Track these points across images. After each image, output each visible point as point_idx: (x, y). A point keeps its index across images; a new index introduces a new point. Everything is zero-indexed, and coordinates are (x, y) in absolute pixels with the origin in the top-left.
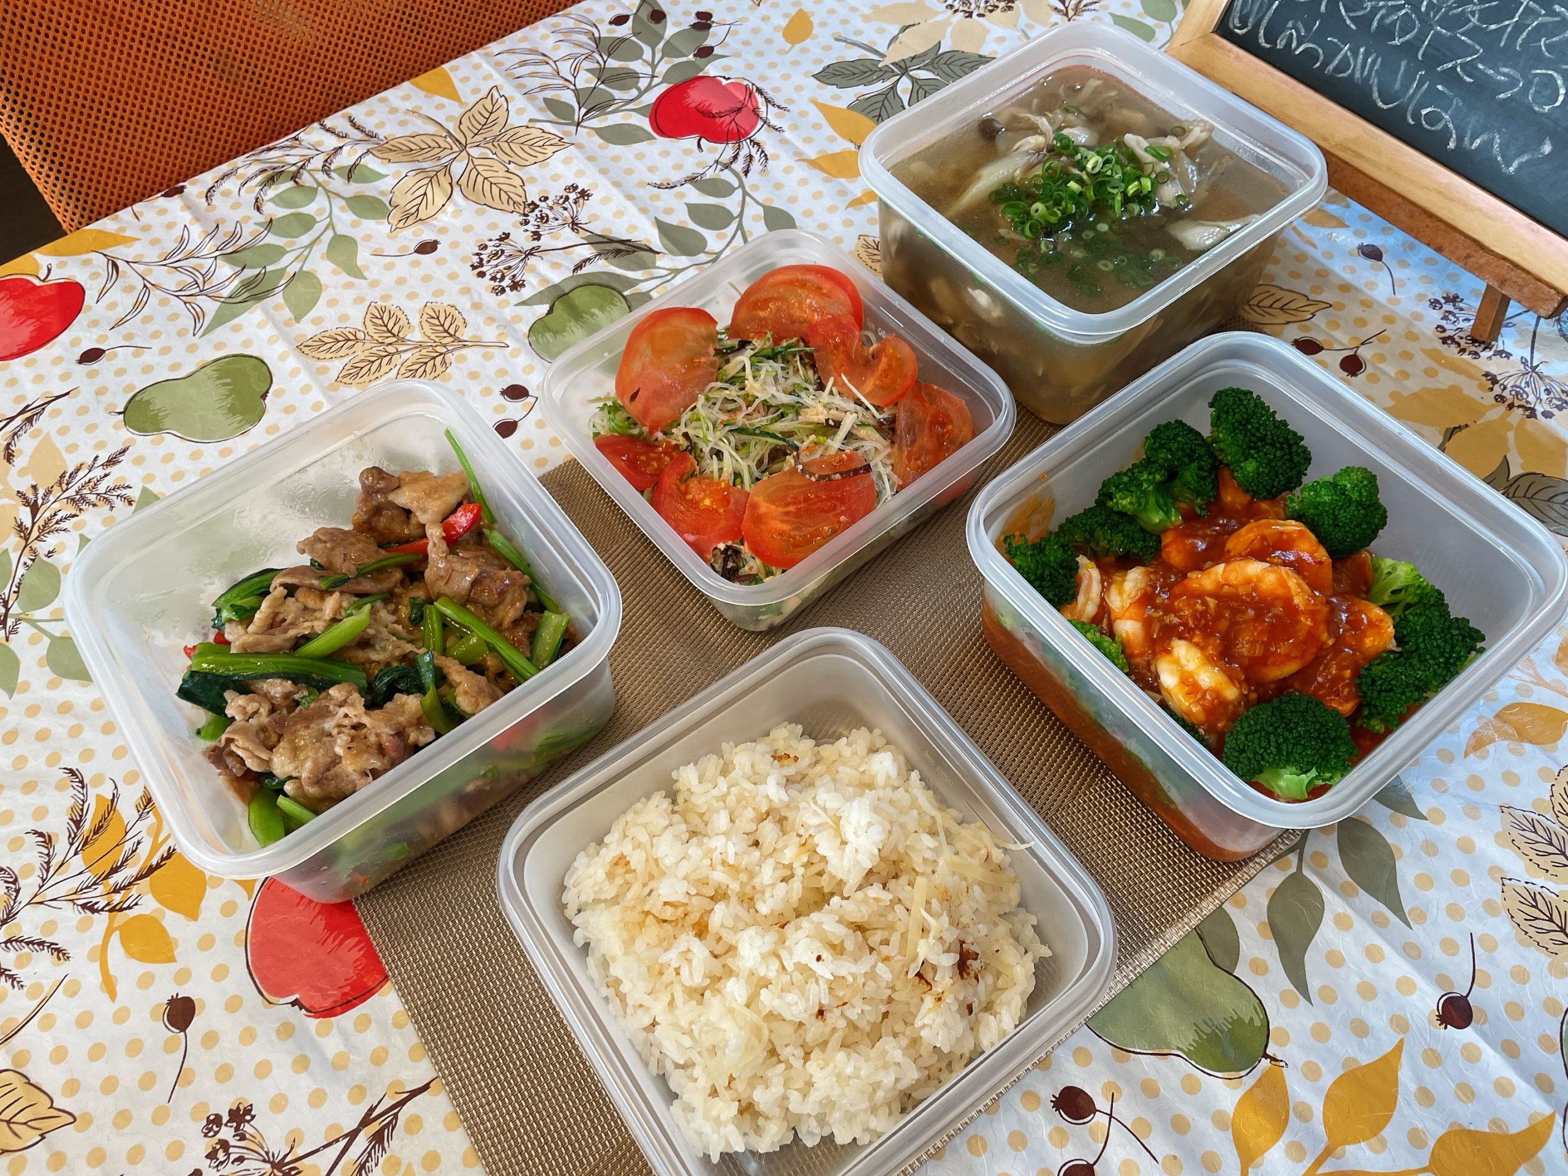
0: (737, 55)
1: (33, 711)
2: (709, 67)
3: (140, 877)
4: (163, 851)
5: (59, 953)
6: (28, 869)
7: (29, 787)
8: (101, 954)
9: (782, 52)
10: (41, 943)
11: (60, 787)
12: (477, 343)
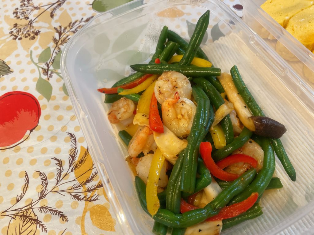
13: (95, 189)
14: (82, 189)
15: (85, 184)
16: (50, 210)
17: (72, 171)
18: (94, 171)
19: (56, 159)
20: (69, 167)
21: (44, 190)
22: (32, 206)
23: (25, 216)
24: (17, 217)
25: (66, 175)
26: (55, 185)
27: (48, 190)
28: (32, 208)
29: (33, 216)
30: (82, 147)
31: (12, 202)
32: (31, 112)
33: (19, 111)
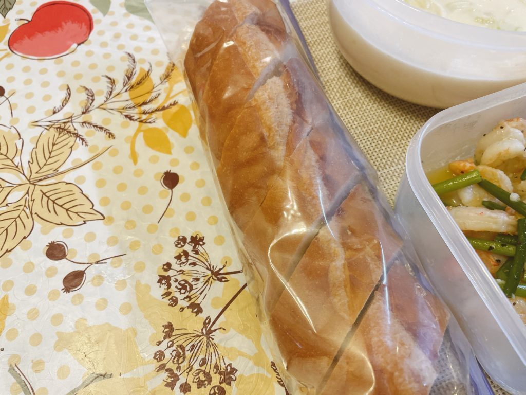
13: (152, 112)
14: (136, 110)
15: (140, 106)
16: (94, 126)
17: (126, 91)
18: (153, 95)
19: (107, 77)
20: (122, 87)
21: (89, 105)
22: (72, 120)
23: (62, 129)
24: (52, 129)
25: (118, 94)
26: (103, 102)
27: (94, 106)
28: (72, 122)
29: (72, 129)
30: (142, 69)
31: (46, 113)
32: (80, 25)
33: (66, 23)
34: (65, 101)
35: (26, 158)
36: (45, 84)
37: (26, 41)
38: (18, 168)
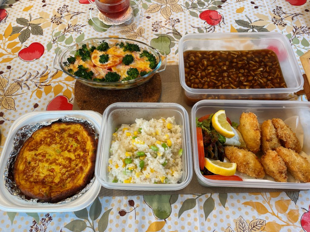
0: (225, 10)
1: (49, 55)
2: (218, 10)
3: (44, 85)
4: (50, 84)
5: (29, 89)
6: (33, 76)
7: (41, 65)
8: (33, 92)
9: (234, 13)
10: (28, 86)
11: (44, 68)
12: (143, 37)
34: (24, 75)
35: (7, 89)
36: (21, 69)
37: (24, 54)
38: (3, 91)
